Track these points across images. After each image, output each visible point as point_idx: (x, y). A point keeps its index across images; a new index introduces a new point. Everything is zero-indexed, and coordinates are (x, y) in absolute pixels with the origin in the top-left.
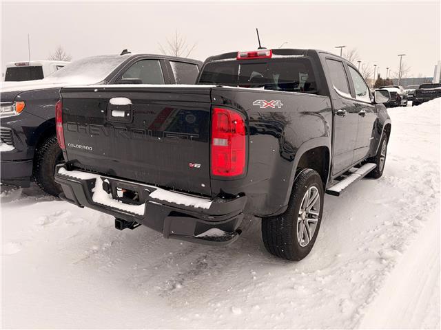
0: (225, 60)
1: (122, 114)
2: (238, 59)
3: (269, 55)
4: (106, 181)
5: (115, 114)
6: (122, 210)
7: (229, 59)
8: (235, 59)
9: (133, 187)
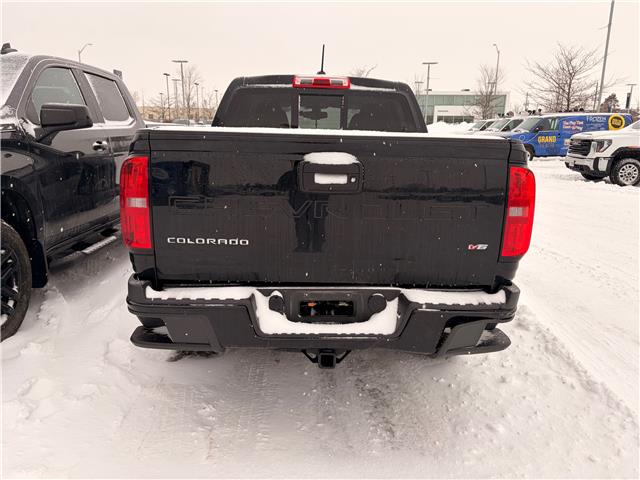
0: (273, 86)
1: (342, 180)
2: (295, 86)
3: (347, 85)
4: (276, 293)
7: (280, 86)
8: (291, 86)
9: (345, 295)
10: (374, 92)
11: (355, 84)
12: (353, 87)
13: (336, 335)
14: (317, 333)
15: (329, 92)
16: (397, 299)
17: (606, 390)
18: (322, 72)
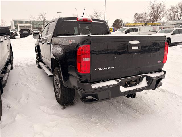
1: (137, 48)
2: (78, 21)
3: (91, 21)
4: (120, 81)
5: (133, 48)
6: (138, 89)
7: (73, 20)
8: (76, 21)
9: (135, 78)
10: (98, 23)
11: (93, 20)
12: (93, 21)
13: (137, 89)
14: (133, 89)
15: (87, 23)
16: (145, 77)
17: (167, 91)
18: (83, 17)
